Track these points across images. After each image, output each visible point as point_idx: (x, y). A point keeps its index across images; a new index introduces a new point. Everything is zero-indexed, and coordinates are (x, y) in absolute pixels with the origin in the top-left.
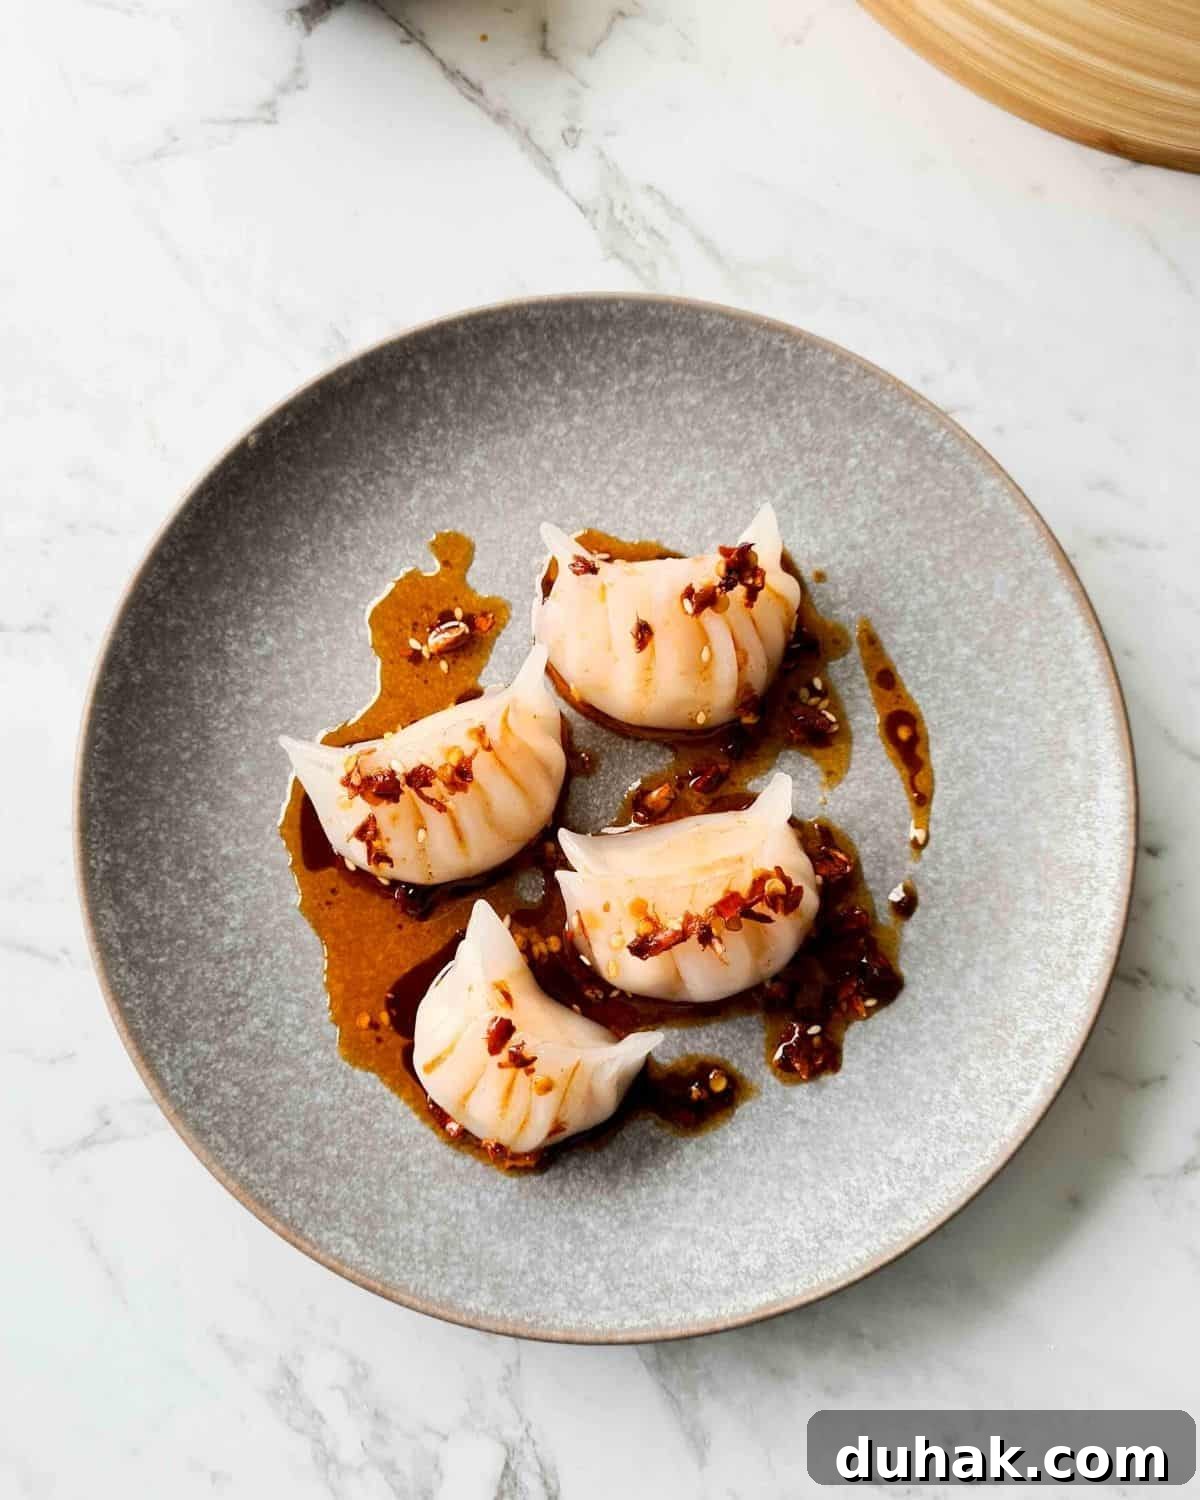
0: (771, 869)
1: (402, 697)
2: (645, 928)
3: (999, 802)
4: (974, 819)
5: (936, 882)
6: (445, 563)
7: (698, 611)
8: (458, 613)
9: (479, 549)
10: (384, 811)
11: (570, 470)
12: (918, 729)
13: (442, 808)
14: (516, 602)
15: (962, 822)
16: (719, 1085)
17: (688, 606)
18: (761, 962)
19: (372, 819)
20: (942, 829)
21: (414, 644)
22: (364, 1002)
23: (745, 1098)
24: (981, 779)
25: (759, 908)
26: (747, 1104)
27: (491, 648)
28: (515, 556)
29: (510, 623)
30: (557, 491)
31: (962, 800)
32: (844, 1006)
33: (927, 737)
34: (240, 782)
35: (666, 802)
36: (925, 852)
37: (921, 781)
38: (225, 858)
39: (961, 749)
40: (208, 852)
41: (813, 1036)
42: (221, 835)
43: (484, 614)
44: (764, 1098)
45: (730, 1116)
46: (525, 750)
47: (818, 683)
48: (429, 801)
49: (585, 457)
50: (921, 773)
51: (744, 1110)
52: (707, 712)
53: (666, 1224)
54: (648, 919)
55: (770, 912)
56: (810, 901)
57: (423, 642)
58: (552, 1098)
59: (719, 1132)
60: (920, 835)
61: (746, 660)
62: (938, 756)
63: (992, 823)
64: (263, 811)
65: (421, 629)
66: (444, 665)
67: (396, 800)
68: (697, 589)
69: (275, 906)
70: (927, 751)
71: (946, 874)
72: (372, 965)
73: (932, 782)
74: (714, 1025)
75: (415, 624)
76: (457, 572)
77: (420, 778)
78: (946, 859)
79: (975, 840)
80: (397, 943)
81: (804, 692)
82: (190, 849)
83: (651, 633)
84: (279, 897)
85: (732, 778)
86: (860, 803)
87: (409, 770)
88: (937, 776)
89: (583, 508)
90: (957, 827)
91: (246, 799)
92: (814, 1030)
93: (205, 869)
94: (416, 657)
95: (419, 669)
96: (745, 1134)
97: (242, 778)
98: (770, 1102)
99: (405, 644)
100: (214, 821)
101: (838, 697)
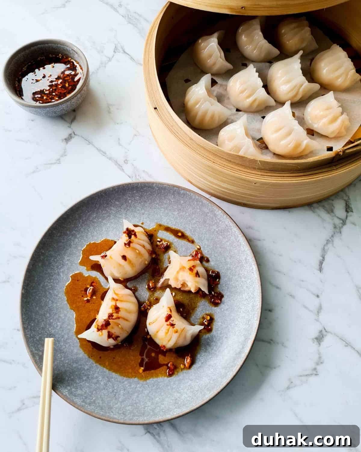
4: (204, 236)
5: (208, 252)
7: (129, 246)
8: (88, 286)
10: (110, 328)
12: (181, 232)
13: (118, 318)
15: (202, 239)
16: (208, 318)
17: (127, 246)
19: (109, 332)
20: (200, 243)
21: (86, 299)
23: (214, 316)
31: (199, 236)
33: (184, 232)
36: (202, 249)
39: (191, 228)
40: (83, 372)
41: (214, 294)
42: (83, 367)
43: (93, 282)
47: (159, 240)
48: (115, 319)
50: (189, 238)
53: (223, 349)
57: (87, 297)
58: (177, 334)
60: (198, 247)
65: (84, 295)
66: (94, 297)
67: (110, 324)
70: (186, 234)
71: (208, 249)
77: (110, 316)
78: (206, 247)
79: (207, 240)
81: (158, 243)
82: (80, 374)
83: (125, 257)
86: (184, 251)
88: (191, 236)
93: (86, 375)
94: (88, 301)
95: (91, 302)
96: (220, 321)
97: (77, 353)
98: (219, 312)
99: (84, 301)
100: (79, 365)
101: (164, 239)
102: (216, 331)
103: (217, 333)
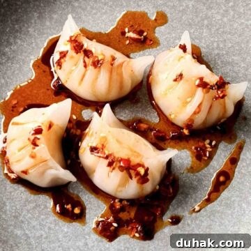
0: (146, 166)
1: (110, 38)
2: (100, 146)
3: (227, 222)
4: (216, 220)
5: (188, 225)
6: (156, 20)
7: (198, 86)
8: (145, 34)
9: (167, 24)
10: (72, 53)
11: (210, 29)
12: (227, 182)
13: (85, 66)
14: (162, 45)
15: (212, 217)
16: (77, 211)
17: (198, 82)
18: (119, 189)
19: (67, 52)
20: (205, 213)
21: (127, 30)
22: (20, 97)
23: (80, 222)
24: (230, 212)
25: (132, 172)
26: (78, 224)
27: (143, 50)
28: (174, 35)
29: (154, 49)
30: (201, 31)
31: (218, 212)
32: (130, 228)
33: (227, 187)
34: (51, 18)
35: (143, 129)
36: (194, 214)
37: (213, 196)
38: (28, 31)
39: (233, 199)
40: (26, 25)
41: (113, 226)
42: (33, 25)
43: (151, 40)
44: (84, 227)
45: (71, 222)
46: (121, 75)
47: (214, 143)
48: (84, 62)
49: (217, 30)
50: (215, 194)
51: (76, 225)
52: (176, 116)
53: (25, 228)
54: (103, 145)
55: (133, 175)
56: (148, 187)
57: (129, 32)
58: (32, 161)
59: (64, 223)
60: (197, 208)
61: (198, 112)
62: (225, 194)
63: (220, 226)
64: (49, 31)
65: (132, 29)
66: (127, 42)
67: (77, 53)
68: (204, 80)
69: (26, 54)
70: (224, 190)
71: (193, 226)
72: (31, 91)
73: (216, 199)
74: (93, 196)
75: (132, 26)
76: (156, 24)
77: (87, 53)
78: (197, 222)
79: (210, 225)
80: (43, 92)
81: (208, 141)
82: (23, 21)
83: (181, 79)
84: (30, 53)
85: (166, 142)
86: (191, 183)
87: (88, 49)
88: (219, 199)
89: (203, 41)
90: (209, 217)
91: (48, 23)
92: (115, 225)
93: (21, 29)
94: (123, 33)
95: (121, 37)
96: (69, 230)
97: (53, 18)
98: (84, 230)
99: (125, 27)
100: (35, 20)
101: (215, 152)
102: (55, 221)
103: (51, 223)
